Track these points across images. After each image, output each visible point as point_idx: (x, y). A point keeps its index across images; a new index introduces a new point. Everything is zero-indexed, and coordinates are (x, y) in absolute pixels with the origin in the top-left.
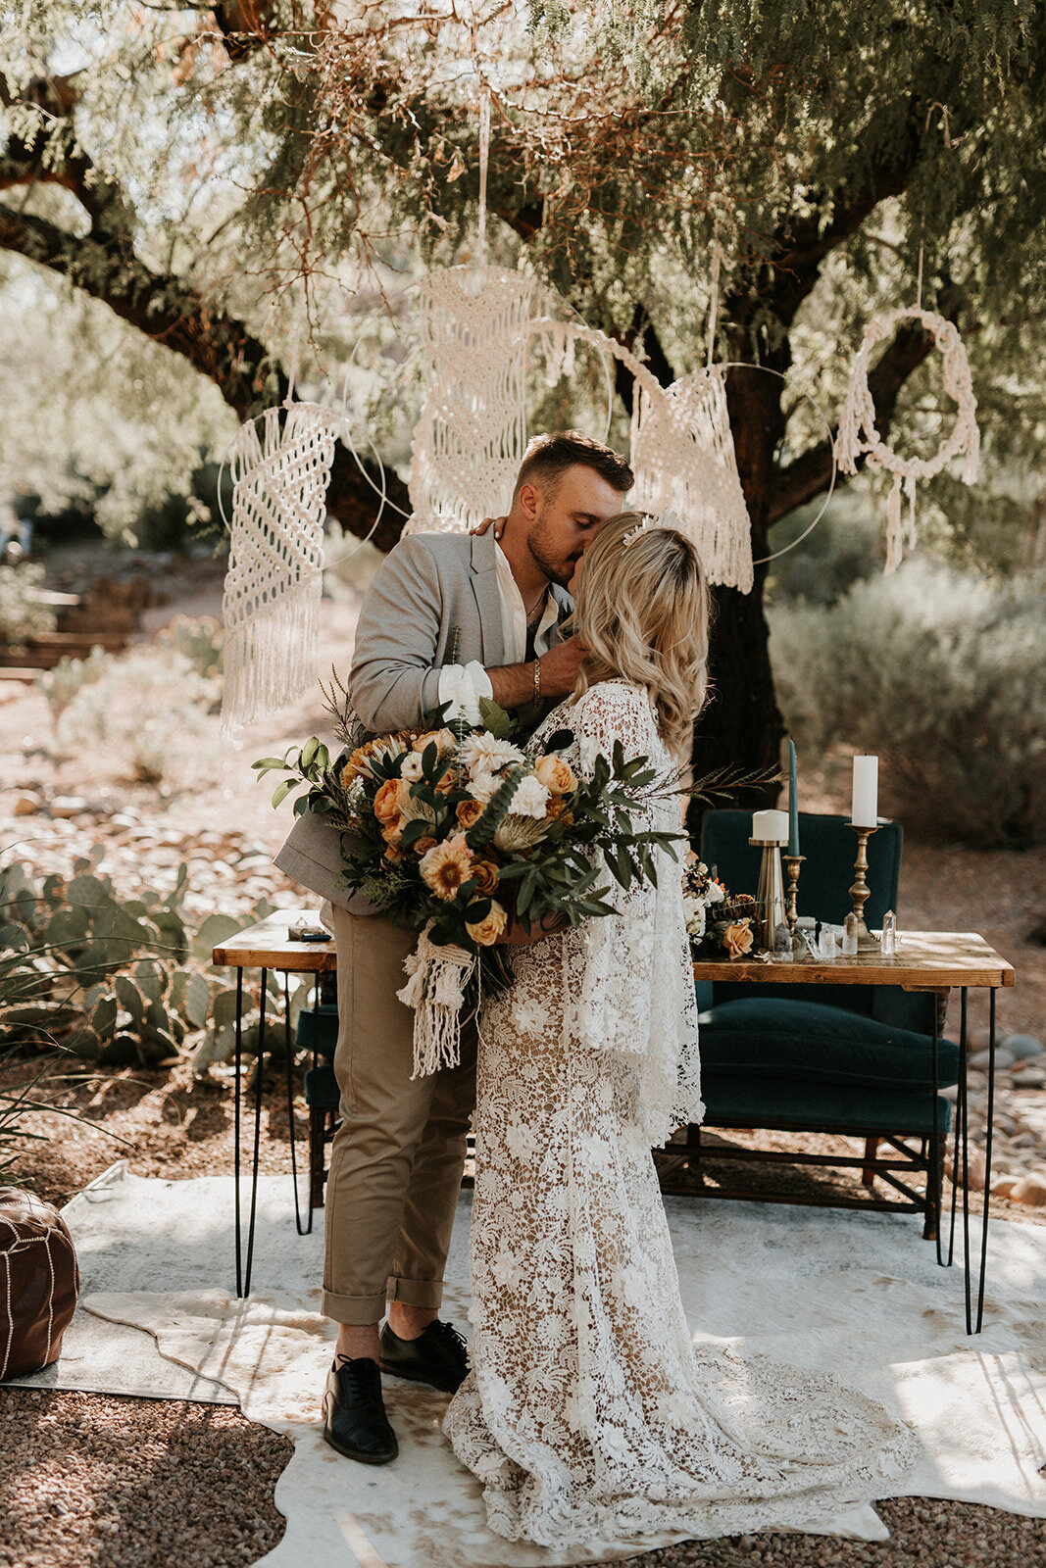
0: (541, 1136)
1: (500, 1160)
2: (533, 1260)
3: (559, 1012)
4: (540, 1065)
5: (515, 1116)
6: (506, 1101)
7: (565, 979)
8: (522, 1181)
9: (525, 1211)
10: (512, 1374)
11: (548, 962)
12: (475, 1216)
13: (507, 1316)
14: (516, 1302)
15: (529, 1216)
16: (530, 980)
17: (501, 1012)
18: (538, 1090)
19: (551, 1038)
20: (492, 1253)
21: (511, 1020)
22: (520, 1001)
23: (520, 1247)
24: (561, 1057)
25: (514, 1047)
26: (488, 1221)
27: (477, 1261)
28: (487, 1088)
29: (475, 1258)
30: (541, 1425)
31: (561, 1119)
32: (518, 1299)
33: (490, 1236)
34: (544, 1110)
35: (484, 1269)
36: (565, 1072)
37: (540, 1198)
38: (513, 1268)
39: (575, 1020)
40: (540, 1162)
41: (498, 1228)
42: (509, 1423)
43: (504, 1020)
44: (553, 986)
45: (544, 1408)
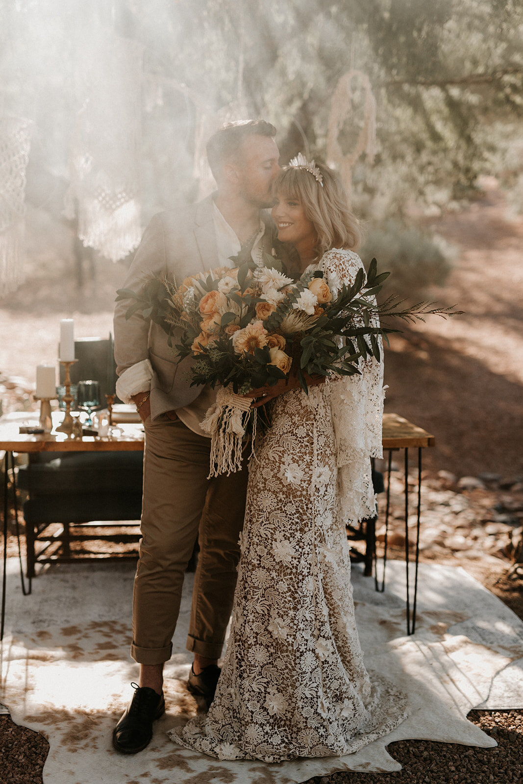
0: (297, 547)
1: (267, 563)
2: (296, 622)
3: (310, 472)
4: (297, 504)
5: (279, 536)
6: (273, 526)
7: (315, 452)
8: (285, 575)
9: (290, 593)
10: (286, 691)
11: (305, 439)
12: (249, 597)
13: (279, 657)
14: (285, 648)
15: (293, 595)
16: (293, 450)
17: (272, 470)
18: (295, 519)
19: (305, 487)
20: (265, 618)
21: (280, 475)
22: (286, 464)
23: (287, 615)
24: (309, 500)
25: (281, 493)
26: (261, 599)
27: (256, 624)
28: (258, 518)
29: (253, 622)
30: (307, 718)
31: (309, 537)
32: (286, 646)
33: (263, 608)
34: (299, 532)
35: (262, 628)
36: (311, 509)
37: (300, 584)
38: (283, 628)
39: (319, 477)
40: (298, 563)
41: (268, 603)
42: (287, 719)
43: (275, 476)
44: (308, 455)
45: (307, 708)
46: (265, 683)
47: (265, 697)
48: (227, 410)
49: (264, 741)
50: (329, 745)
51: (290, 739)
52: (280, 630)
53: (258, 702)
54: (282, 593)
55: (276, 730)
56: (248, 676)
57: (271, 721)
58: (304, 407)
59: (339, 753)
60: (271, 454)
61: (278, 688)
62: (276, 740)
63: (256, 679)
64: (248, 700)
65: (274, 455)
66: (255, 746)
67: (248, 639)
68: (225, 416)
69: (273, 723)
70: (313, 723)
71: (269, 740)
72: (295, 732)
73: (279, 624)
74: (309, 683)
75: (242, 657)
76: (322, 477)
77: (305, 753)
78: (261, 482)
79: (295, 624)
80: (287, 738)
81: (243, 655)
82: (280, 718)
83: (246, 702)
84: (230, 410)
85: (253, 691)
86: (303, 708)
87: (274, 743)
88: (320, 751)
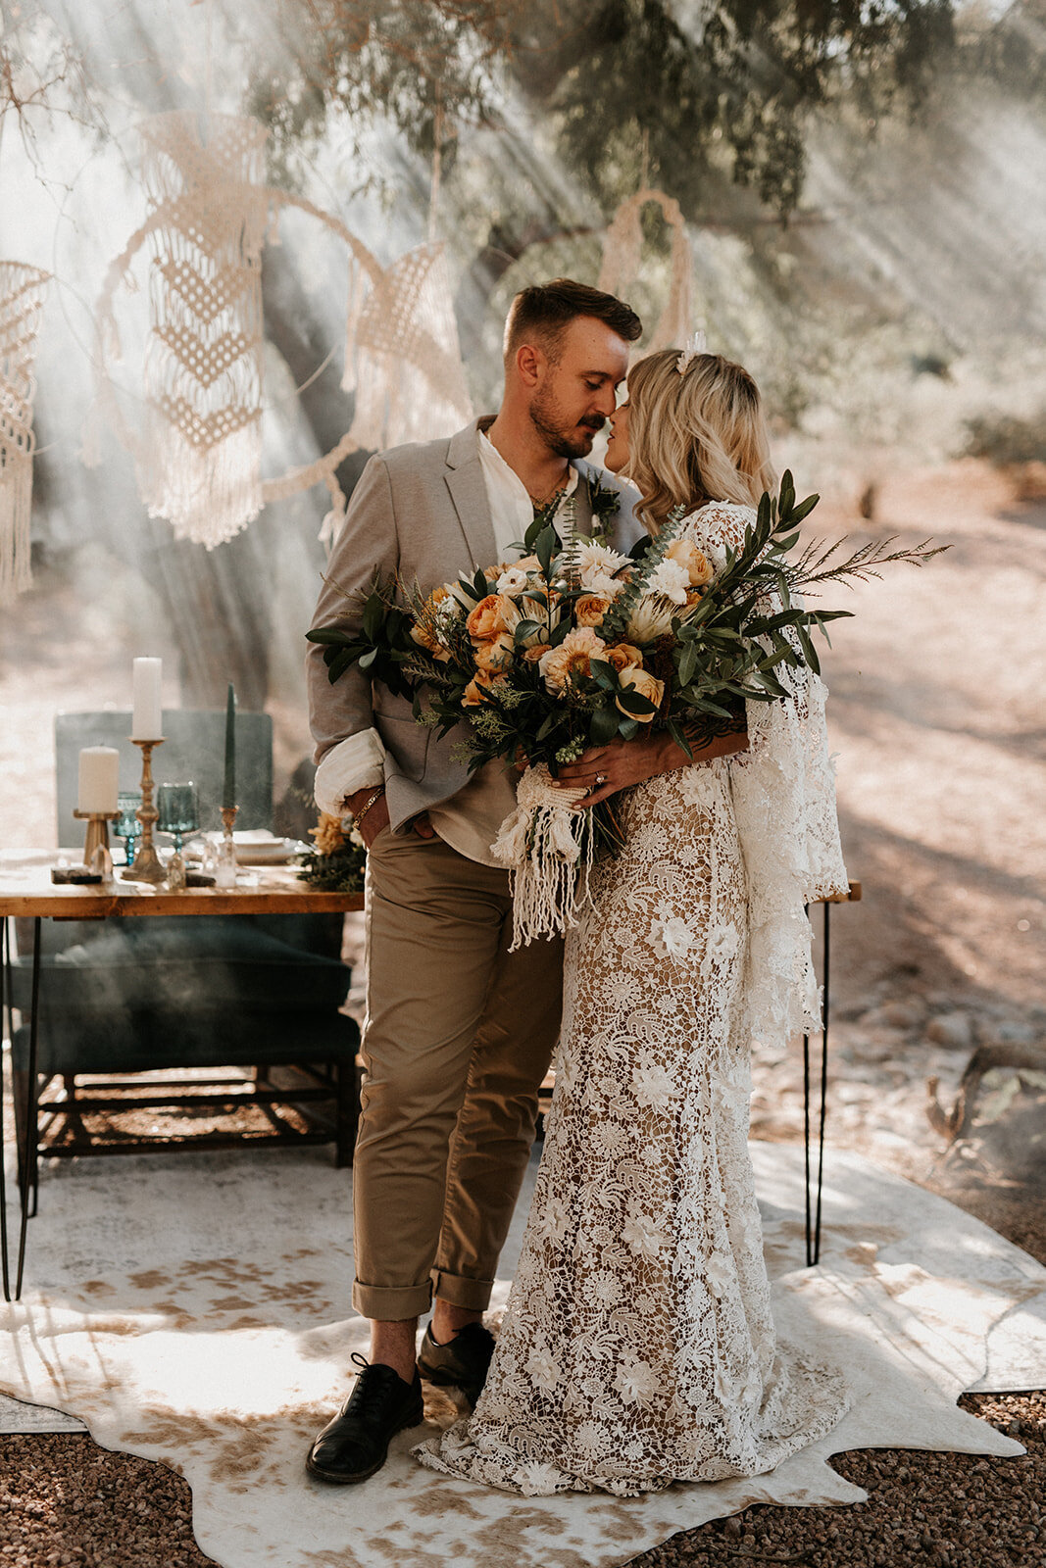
0: (679, 1079)
1: (620, 1110)
2: (676, 1223)
3: (705, 935)
4: (680, 995)
5: (644, 1057)
6: (633, 1039)
7: (714, 896)
8: (657, 1133)
9: (666, 1168)
10: (656, 1357)
11: (696, 871)
12: (584, 1177)
13: (644, 1292)
14: (656, 1273)
15: (671, 1171)
16: (676, 892)
17: (633, 931)
18: (676, 1026)
19: (694, 964)
20: (617, 1216)
21: (650, 940)
22: (663, 918)
23: (661, 1210)
24: (701, 987)
25: (651, 975)
26: (607, 1181)
27: (597, 1228)
28: (602, 1024)
29: (592, 1225)
30: (694, 1408)
31: (698, 1058)
32: (659, 1270)
33: (610, 1198)
34: (682, 1049)
35: (608, 1236)
36: (704, 1004)
37: (684, 1151)
38: (652, 1234)
39: (720, 943)
40: (680, 1110)
41: (622, 1188)
42: (656, 1412)
43: (640, 942)
44: (702, 902)
45: (696, 1388)
46: (615, 1343)
47: (614, 1370)
48: (541, 815)
49: (613, 1455)
50: (732, 1457)
51: (660, 1448)
52: (646, 1238)
53: (602, 1379)
54: (651, 1167)
55: (635, 1433)
56: (583, 1331)
57: (627, 1415)
58: (690, 808)
59: (749, 1471)
60: (631, 901)
61: (640, 1352)
62: (635, 1451)
63: (598, 1336)
64: (583, 1378)
65: (638, 901)
66: (594, 1462)
67: (583, 1258)
68: (538, 826)
69: (629, 1420)
70: (705, 1416)
71: (621, 1451)
72: (670, 1436)
73: (645, 1228)
74: (699, 1341)
75: (568, 1294)
76: (725, 944)
77: (687, 1474)
78: (610, 955)
79: (674, 1228)
80: (655, 1447)
81: (570, 1291)
82: (643, 1410)
83: (578, 1381)
84: (548, 814)
85: (593, 1359)
86: (688, 1388)
87: (630, 1458)
88: (714, 1469)
